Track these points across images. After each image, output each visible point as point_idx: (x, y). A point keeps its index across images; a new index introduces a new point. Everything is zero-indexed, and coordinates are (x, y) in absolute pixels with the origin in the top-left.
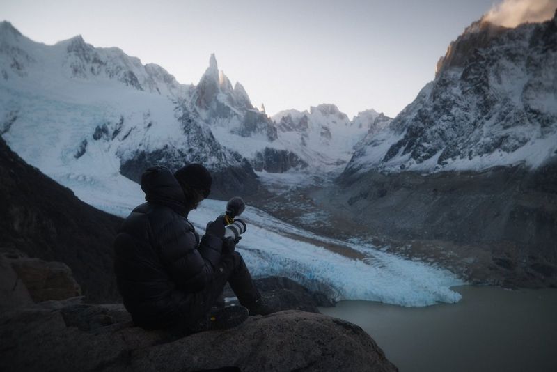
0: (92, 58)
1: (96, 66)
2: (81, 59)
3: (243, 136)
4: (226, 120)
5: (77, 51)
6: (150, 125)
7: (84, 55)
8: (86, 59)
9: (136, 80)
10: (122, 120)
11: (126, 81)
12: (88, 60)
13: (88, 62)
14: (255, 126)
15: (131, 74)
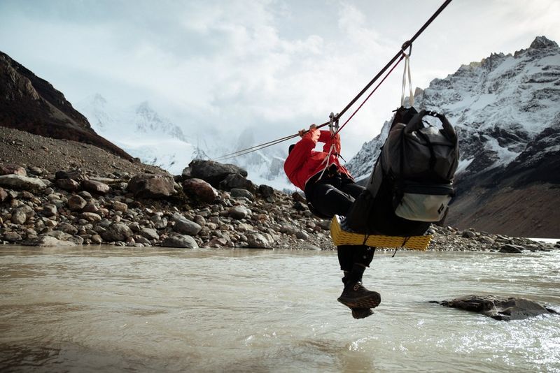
0: (153, 117)
1: (154, 123)
2: (145, 118)
3: (269, 180)
4: (258, 166)
5: (143, 113)
6: (173, 163)
7: (147, 115)
8: (148, 118)
9: (181, 133)
10: (156, 159)
11: (173, 134)
12: (149, 118)
13: (149, 121)
14: (279, 171)
15: (178, 128)
